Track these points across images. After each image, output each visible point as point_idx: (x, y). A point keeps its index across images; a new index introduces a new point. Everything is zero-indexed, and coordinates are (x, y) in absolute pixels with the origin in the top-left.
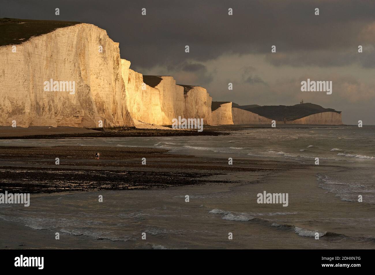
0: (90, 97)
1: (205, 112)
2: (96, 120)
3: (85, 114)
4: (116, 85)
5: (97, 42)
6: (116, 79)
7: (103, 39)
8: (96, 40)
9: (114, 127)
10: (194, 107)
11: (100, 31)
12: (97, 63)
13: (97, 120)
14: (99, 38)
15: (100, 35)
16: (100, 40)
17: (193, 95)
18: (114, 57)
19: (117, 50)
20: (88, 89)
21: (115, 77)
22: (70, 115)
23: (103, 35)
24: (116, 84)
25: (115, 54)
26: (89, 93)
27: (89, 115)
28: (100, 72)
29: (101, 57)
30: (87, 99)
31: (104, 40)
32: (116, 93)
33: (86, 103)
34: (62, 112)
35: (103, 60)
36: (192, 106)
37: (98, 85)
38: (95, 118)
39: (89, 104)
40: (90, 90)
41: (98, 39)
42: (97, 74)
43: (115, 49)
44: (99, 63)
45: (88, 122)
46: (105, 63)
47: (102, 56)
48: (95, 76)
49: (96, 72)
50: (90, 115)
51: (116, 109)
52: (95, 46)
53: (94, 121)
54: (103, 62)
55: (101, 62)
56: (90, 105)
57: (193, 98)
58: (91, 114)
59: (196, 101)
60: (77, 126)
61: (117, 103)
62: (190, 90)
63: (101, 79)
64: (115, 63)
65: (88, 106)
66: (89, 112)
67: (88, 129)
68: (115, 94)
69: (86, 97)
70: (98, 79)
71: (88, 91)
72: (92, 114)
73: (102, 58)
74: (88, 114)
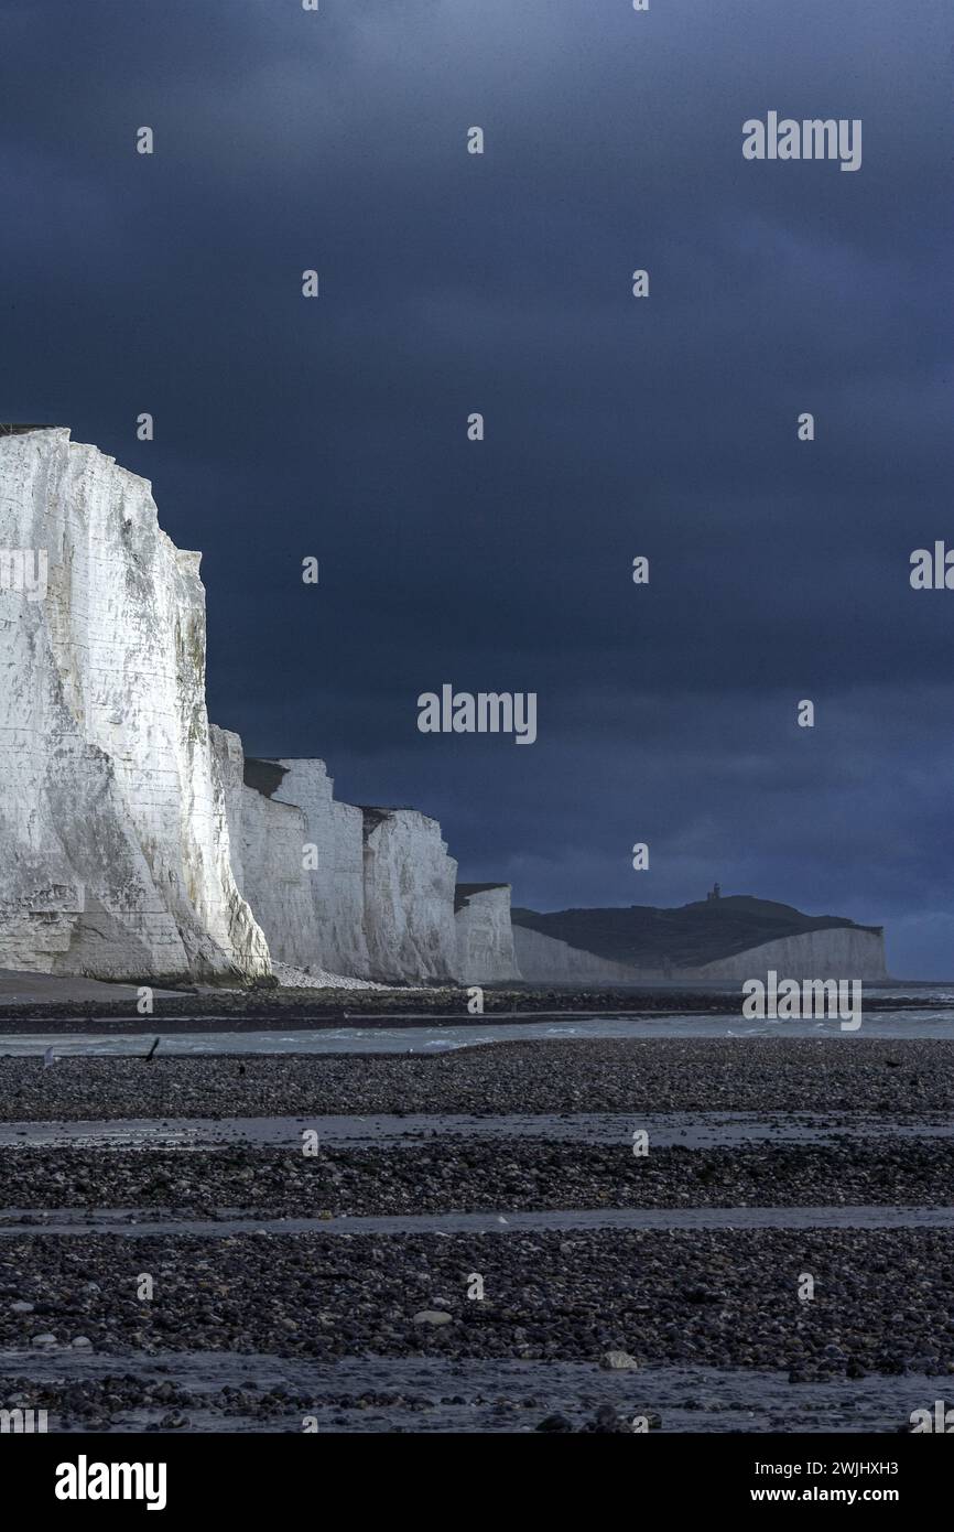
0: (111, 811)
1: (437, 921)
2: (150, 934)
3: (91, 899)
4: (195, 763)
5: (116, 536)
6: (192, 735)
7: (136, 523)
8: (108, 528)
9: (227, 971)
10: (395, 900)
11: (124, 483)
12: (117, 646)
13: (159, 931)
14: (122, 518)
15: (122, 504)
16: (127, 527)
17: (392, 850)
18: (178, 623)
19: (194, 588)
20: (100, 769)
21: (188, 723)
22: (9, 908)
23: (135, 504)
24: (191, 757)
25: (185, 610)
26: (106, 788)
27: (110, 908)
28: (130, 692)
29: (136, 615)
30: (98, 823)
31: (141, 529)
32: (192, 805)
33: (94, 843)
35: (144, 627)
36: (388, 897)
37: (125, 756)
38: (149, 923)
39: (108, 845)
40: (111, 774)
41: (116, 523)
42: (115, 702)
43: (185, 584)
44: (124, 647)
45: (111, 945)
46: (153, 643)
47: (141, 612)
48: (109, 712)
49: (112, 693)
50: (118, 908)
51: (197, 886)
52: (103, 556)
53: (143, 938)
54: (143, 641)
55: (136, 641)
56: (114, 855)
57: (390, 860)
58: (123, 901)
59: (404, 873)
60: (45, 966)
61: (200, 856)
62: (380, 827)
63: (135, 728)
64: (186, 652)
65: (105, 861)
66: (114, 893)
67: (112, 981)
68: (187, 807)
69: (93, 809)
70: (124, 724)
71: (100, 779)
72: (131, 903)
73: (137, 620)
74: (107, 902)
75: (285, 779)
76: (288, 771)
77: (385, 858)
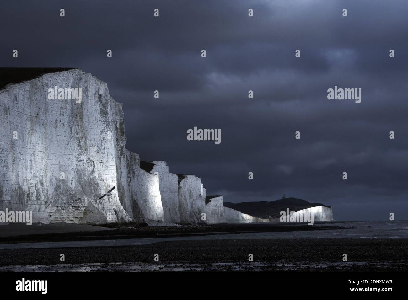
0: (95, 177)
1: (200, 206)
2: (106, 212)
3: (89, 202)
4: (122, 163)
5: (97, 99)
6: (121, 155)
7: (103, 95)
8: (95, 97)
9: (129, 222)
10: (188, 201)
11: (99, 84)
12: (98, 130)
13: (109, 211)
14: (99, 94)
15: (99, 90)
16: (100, 96)
17: (187, 186)
18: (116, 123)
19: (121, 113)
20: (91, 165)
21: (119, 152)
22: (66, 205)
23: (102, 90)
24: (121, 161)
25: (118, 119)
26: (93, 171)
27: (95, 205)
28: (102, 143)
29: (103, 121)
30: (91, 180)
31: (104, 97)
32: (121, 175)
33: (90, 186)
34: (55, 201)
35: (105, 125)
36: (186, 200)
37: (100, 161)
38: (106, 209)
39: (94, 187)
40: (94, 167)
41: (97, 95)
42: (97, 146)
43: (118, 112)
44: (100, 130)
45: (95, 215)
46: (108, 129)
47: (104, 120)
48: (96, 149)
49: (96, 143)
50: (97, 205)
51: (123, 198)
52: (93, 105)
53: (104, 213)
54: (105, 129)
55: (103, 128)
56: (96, 190)
57: (186, 189)
58: (98, 202)
59: (190, 193)
60: (77, 222)
61: (124, 189)
62: (183, 180)
63: (103, 154)
64: (119, 132)
65: (93, 191)
66: (96, 200)
67: (95, 225)
69: (89, 177)
70: (100, 152)
71: (91, 168)
72: (101, 203)
73: (103, 123)
74: (94, 203)
75: (154, 167)
76: (155, 165)
77: (185, 189)
